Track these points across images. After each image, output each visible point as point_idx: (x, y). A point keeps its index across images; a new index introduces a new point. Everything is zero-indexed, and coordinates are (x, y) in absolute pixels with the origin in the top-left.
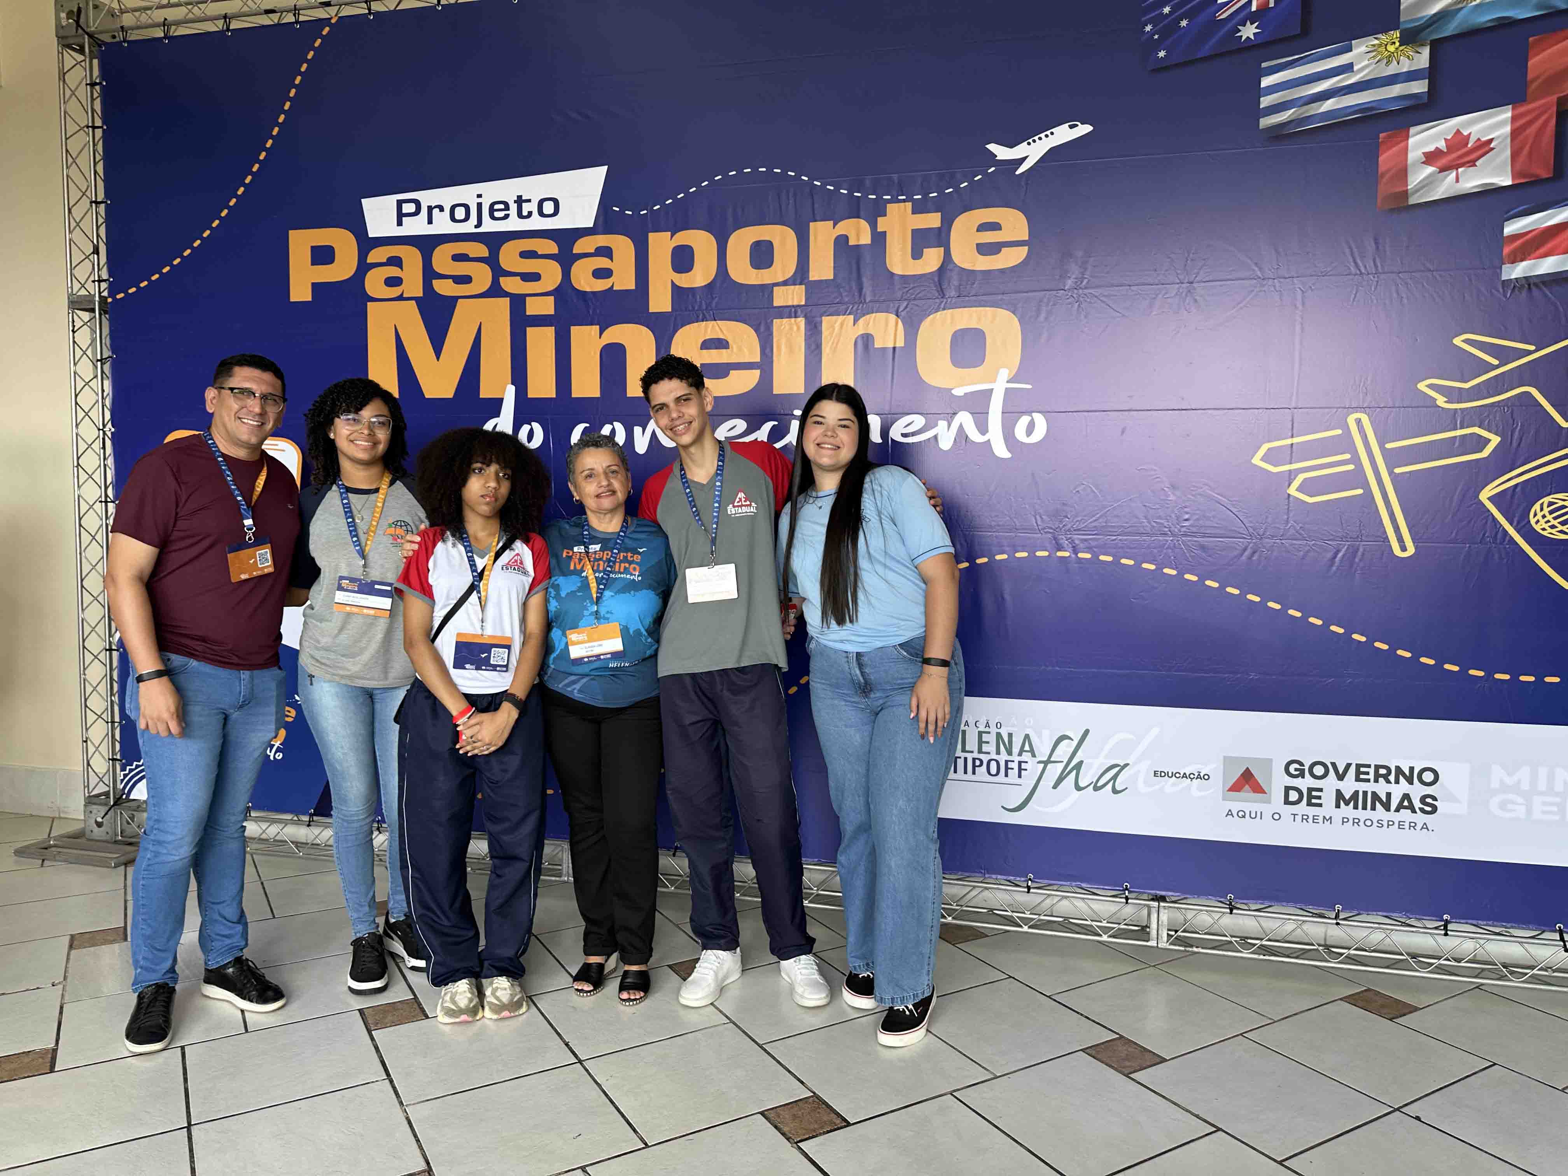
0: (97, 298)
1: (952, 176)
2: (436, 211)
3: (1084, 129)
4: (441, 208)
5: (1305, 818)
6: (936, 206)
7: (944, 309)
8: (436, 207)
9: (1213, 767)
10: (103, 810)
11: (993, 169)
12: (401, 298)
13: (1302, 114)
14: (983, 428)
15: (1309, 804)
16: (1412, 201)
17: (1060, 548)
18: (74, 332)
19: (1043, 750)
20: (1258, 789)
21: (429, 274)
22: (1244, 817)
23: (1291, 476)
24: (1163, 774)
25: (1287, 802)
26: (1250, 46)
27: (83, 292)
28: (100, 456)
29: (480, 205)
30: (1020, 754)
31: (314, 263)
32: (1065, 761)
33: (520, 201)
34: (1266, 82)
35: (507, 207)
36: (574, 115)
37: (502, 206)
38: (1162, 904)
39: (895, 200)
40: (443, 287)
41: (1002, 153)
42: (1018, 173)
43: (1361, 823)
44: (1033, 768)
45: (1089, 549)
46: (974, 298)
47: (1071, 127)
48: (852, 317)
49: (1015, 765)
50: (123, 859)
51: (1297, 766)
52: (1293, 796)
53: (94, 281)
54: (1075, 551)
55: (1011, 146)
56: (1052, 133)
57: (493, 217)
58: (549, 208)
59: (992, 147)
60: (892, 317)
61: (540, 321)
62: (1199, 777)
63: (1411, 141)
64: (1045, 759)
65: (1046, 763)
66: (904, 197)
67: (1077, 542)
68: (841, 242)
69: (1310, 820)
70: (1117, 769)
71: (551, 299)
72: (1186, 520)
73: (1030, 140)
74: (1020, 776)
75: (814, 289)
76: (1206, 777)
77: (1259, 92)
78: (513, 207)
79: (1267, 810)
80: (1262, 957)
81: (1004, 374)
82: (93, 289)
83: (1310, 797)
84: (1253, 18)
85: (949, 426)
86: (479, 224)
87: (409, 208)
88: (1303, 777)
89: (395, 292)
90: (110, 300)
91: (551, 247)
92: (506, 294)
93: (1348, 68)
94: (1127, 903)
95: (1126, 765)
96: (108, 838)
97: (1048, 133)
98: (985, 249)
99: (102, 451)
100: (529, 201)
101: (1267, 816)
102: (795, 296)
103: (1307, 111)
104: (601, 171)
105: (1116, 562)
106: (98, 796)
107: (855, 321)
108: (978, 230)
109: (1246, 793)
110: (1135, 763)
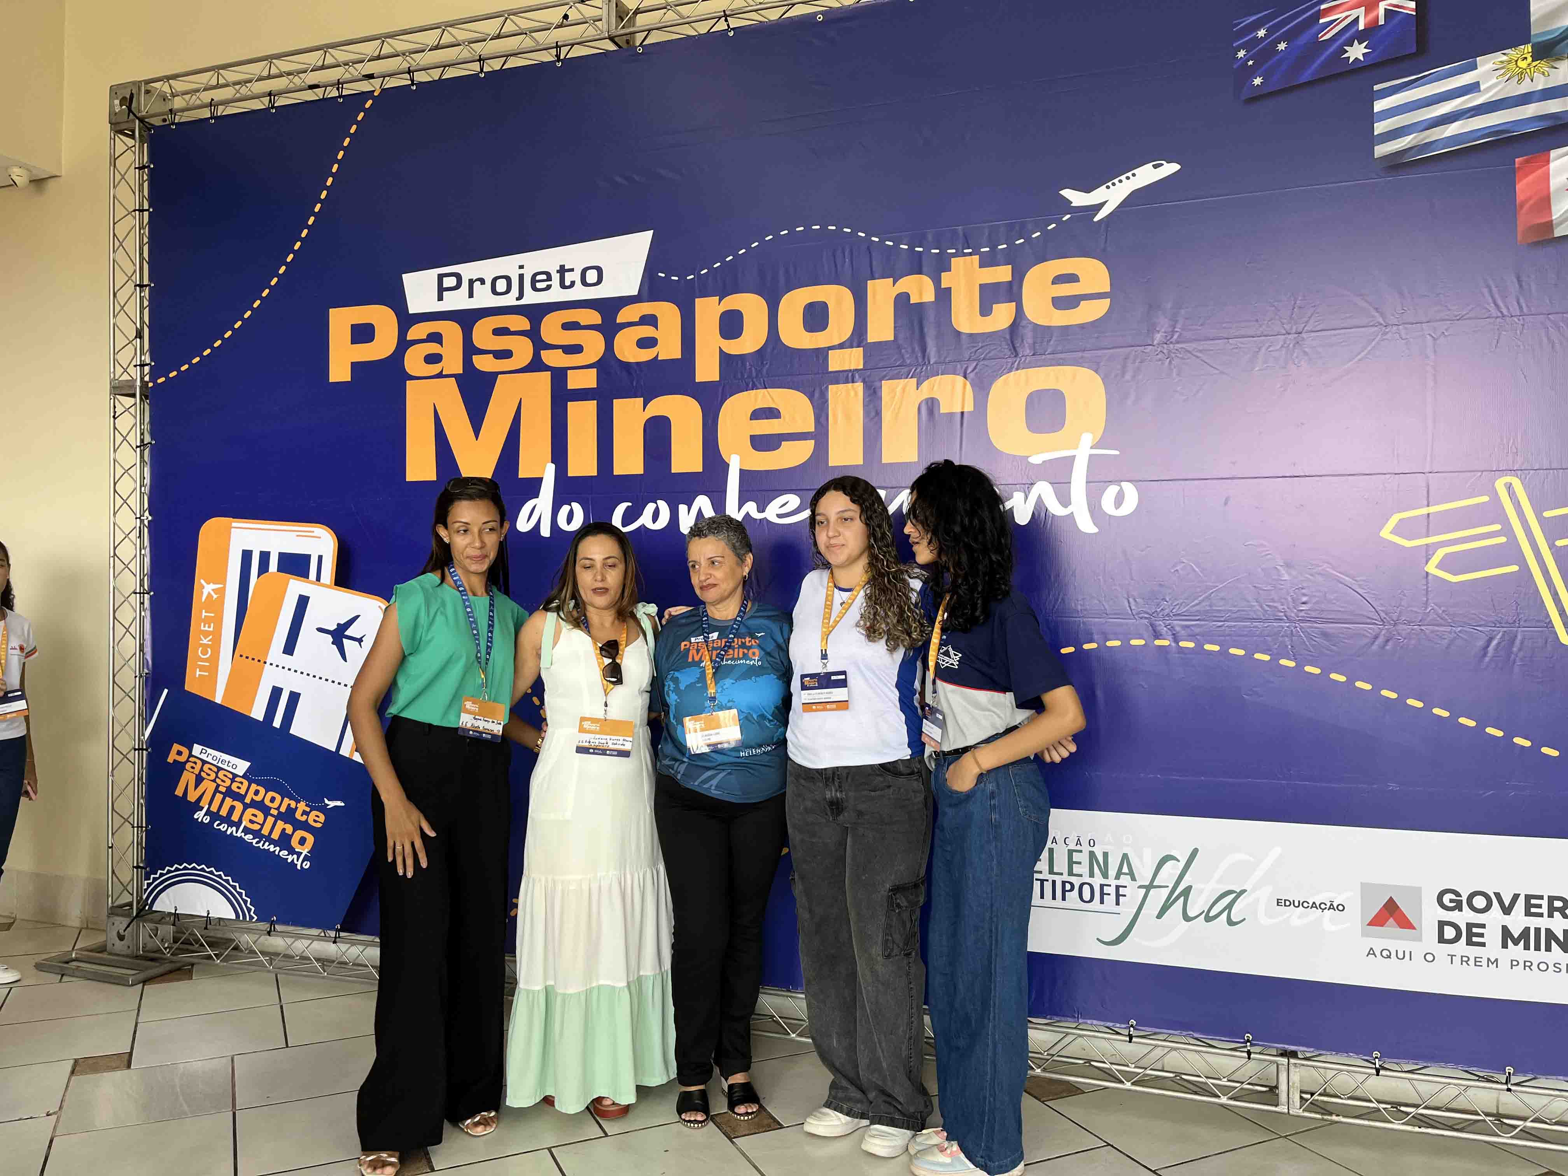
0: (138, 383)
1: (1023, 226)
2: (477, 285)
3: (1170, 168)
4: (482, 281)
5: (1465, 960)
6: (1009, 258)
7: (1017, 369)
8: (476, 280)
9: (1350, 896)
10: (126, 921)
11: (1068, 216)
12: (440, 375)
13: (1423, 140)
14: (1065, 501)
15: (1469, 943)
16: (1558, 232)
17: (1157, 636)
18: (114, 418)
19: (1144, 873)
20: (1405, 923)
21: (470, 350)
22: (1389, 957)
23: (1428, 552)
24: (1288, 903)
25: (1442, 940)
26: (1358, 69)
27: (125, 377)
28: (136, 545)
29: (521, 277)
30: (1117, 877)
31: (354, 341)
32: (1171, 886)
33: (562, 271)
34: (1379, 106)
35: (549, 278)
36: (619, 179)
37: (544, 277)
38: (1292, 1061)
39: (960, 254)
40: (484, 363)
41: (1077, 198)
42: (1096, 219)
43: (1534, 967)
44: (1133, 894)
45: (1191, 637)
46: (1051, 356)
47: (1155, 167)
48: (915, 380)
49: (1111, 890)
50: (142, 976)
51: (1453, 897)
52: (1449, 933)
53: (135, 366)
54: (1176, 639)
55: (1088, 190)
56: (1134, 175)
57: (534, 288)
58: (592, 276)
59: (1067, 193)
60: (960, 379)
61: (582, 395)
62: (1331, 907)
63: (1553, 166)
64: (1147, 884)
65: (1149, 888)
66: (970, 250)
67: (1178, 629)
68: (902, 301)
69: (1471, 962)
70: (1234, 895)
71: (594, 371)
72: (1304, 603)
73: (1110, 184)
74: (1118, 903)
75: (873, 352)
76: (1341, 908)
77: (1371, 118)
78: (556, 277)
79: (1418, 949)
80: (1417, 1129)
81: (1087, 440)
82: (135, 373)
83: (1470, 935)
84: (1361, 37)
85: (1026, 497)
86: (521, 296)
87: (450, 282)
88: (1460, 910)
89: (435, 369)
90: (151, 385)
91: (593, 317)
92: (547, 368)
93: (1474, 88)
94: (1249, 1058)
95: (1244, 891)
96: (129, 952)
97: (1129, 174)
98: (1062, 303)
99: (138, 540)
100: (572, 270)
101: (1418, 956)
102: (853, 359)
103: (1428, 137)
104: (647, 236)
105: (1224, 653)
106: (121, 906)
107: (918, 385)
108: (1053, 283)
109: (1391, 927)
110: (1254, 890)
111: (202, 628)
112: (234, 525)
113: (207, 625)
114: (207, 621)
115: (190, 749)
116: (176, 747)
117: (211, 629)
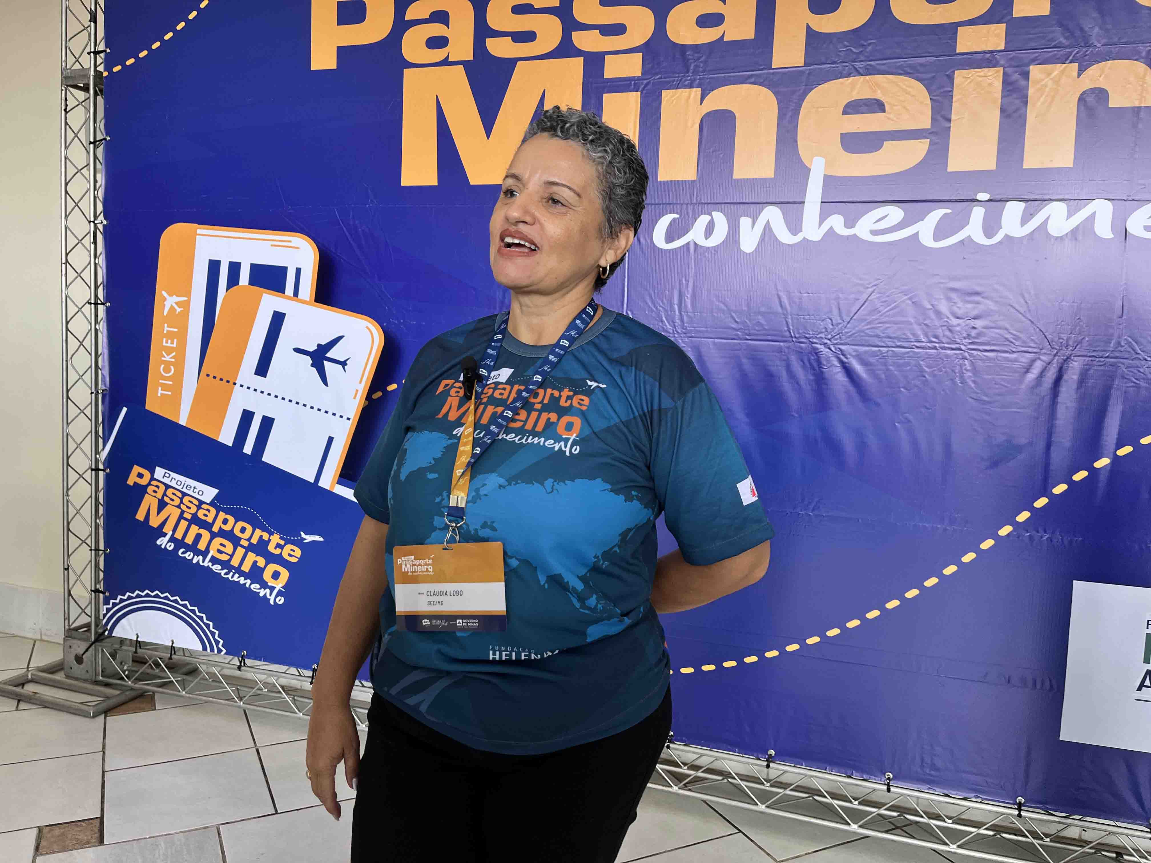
0: (92, 73)
10: (84, 646)
12: (445, 62)
18: (66, 112)
21: (483, 31)
27: (77, 66)
28: (90, 252)
31: (341, 21)
40: (499, 48)
48: (1075, 66)
50: (104, 706)
53: (89, 53)
60: (1140, 65)
61: (622, 85)
71: (638, 57)
75: (1020, 28)
82: (87, 61)
89: (439, 55)
90: (106, 74)
92: (579, 53)
96: (87, 676)
99: (93, 246)
102: (990, 38)
106: (79, 628)
107: (1081, 71)
111: (164, 344)
112: (199, 231)
113: (169, 341)
115: (152, 472)
116: (137, 469)
117: (175, 345)
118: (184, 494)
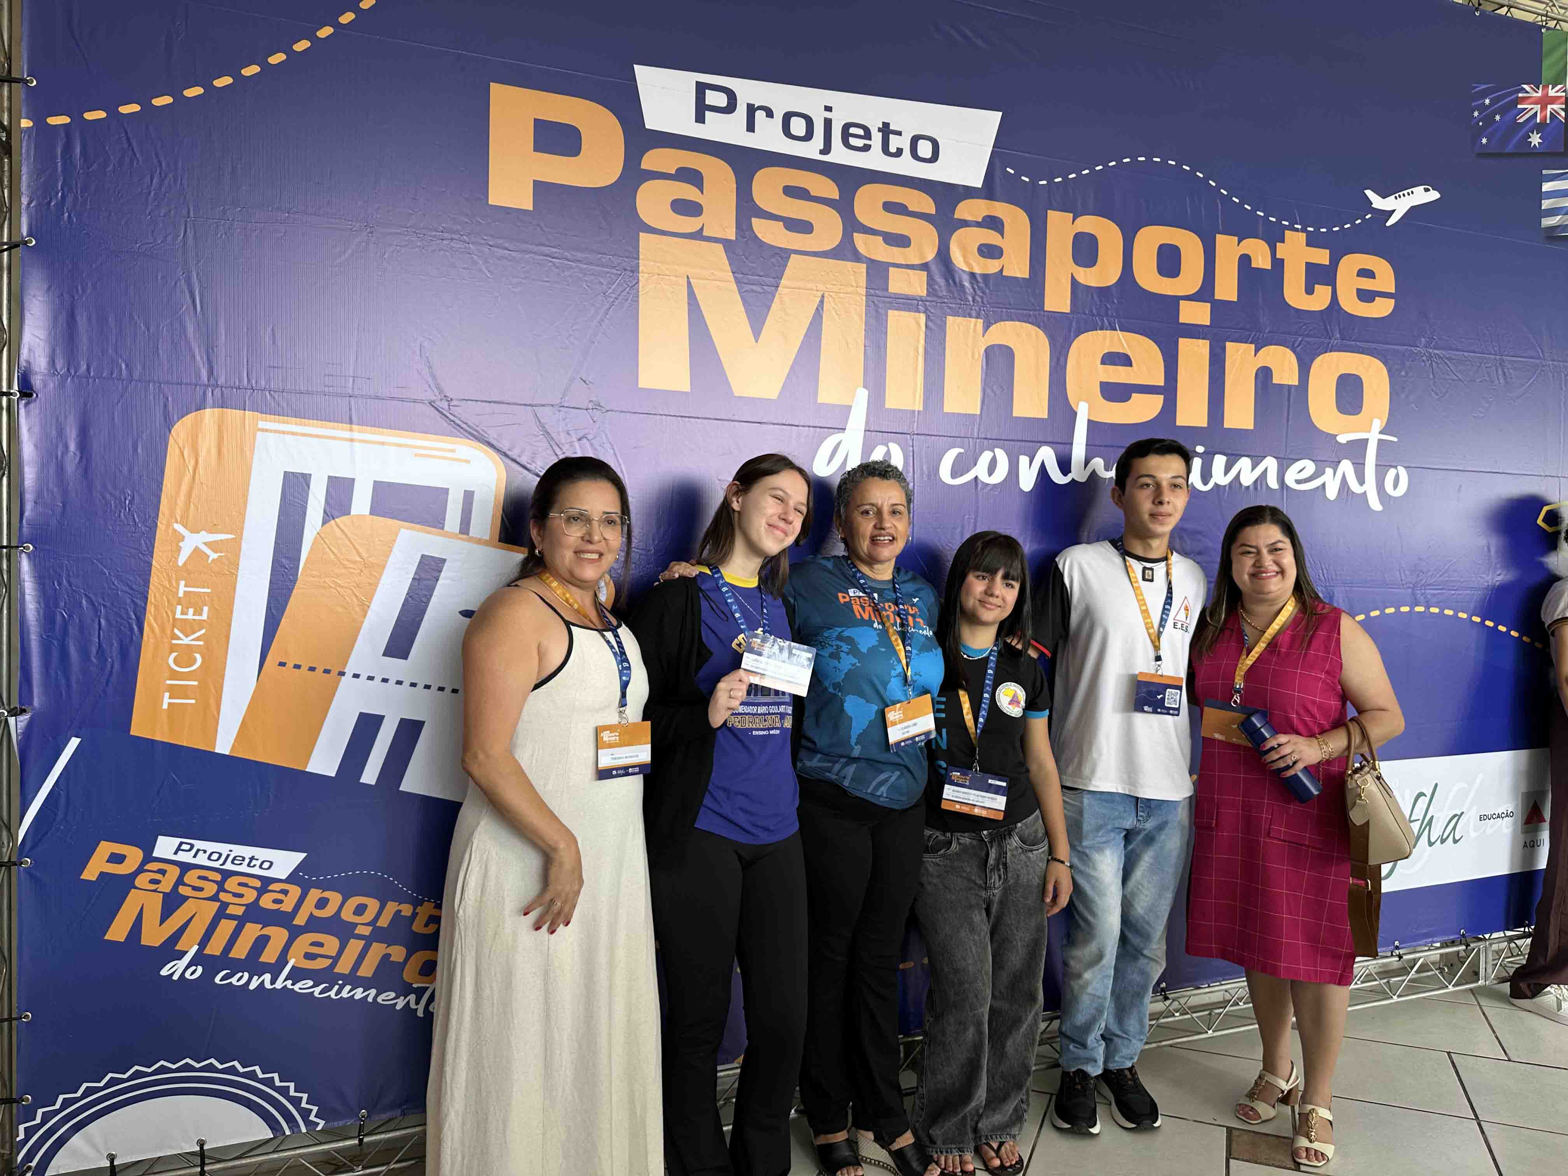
1: (1337, 214)
3: (1435, 195)
6: (1326, 243)
11: (1370, 216)
12: (698, 235)
13: (1564, 222)
14: (1361, 479)
17: (1418, 603)
20: (1541, 818)
21: (748, 208)
24: (1485, 818)
26: (1534, 153)
31: (539, 147)
32: (1421, 818)
34: (1547, 187)
39: (1292, 228)
40: (768, 232)
41: (1378, 202)
42: (1389, 224)
45: (1437, 604)
46: (1354, 343)
47: (1427, 190)
48: (1253, 346)
54: (1428, 606)
55: (1384, 195)
59: (1369, 194)
60: (1289, 352)
61: (906, 303)
66: (1299, 227)
67: (1429, 596)
68: (1244, 263)
71: (923, 275)
73: (1397, 195)
75: (1219, 309)
76: (1512, 814)
77: (1540, 195)
78: (877, 138)
81: (1377, 425)
84: (1538, 128)
85: (1334, 474)
89: (689, 224)
91: (925, 203)
92: (862, 258)
95: (1462, 813)
97: (1410, 191)
98: (1363, 296)
102: (1200, 314)
105: (1455, 615)
107: (1256, 352)
108: (1357, 275)
109: (1534, 823)
110: (1469, 809)
111: (178, 616)
113: (191, 611)
114: (192, 602)
115: (148, 848)
116: (105, 848)
117: (204, 617)
118: (227, 875)
